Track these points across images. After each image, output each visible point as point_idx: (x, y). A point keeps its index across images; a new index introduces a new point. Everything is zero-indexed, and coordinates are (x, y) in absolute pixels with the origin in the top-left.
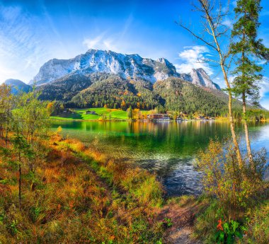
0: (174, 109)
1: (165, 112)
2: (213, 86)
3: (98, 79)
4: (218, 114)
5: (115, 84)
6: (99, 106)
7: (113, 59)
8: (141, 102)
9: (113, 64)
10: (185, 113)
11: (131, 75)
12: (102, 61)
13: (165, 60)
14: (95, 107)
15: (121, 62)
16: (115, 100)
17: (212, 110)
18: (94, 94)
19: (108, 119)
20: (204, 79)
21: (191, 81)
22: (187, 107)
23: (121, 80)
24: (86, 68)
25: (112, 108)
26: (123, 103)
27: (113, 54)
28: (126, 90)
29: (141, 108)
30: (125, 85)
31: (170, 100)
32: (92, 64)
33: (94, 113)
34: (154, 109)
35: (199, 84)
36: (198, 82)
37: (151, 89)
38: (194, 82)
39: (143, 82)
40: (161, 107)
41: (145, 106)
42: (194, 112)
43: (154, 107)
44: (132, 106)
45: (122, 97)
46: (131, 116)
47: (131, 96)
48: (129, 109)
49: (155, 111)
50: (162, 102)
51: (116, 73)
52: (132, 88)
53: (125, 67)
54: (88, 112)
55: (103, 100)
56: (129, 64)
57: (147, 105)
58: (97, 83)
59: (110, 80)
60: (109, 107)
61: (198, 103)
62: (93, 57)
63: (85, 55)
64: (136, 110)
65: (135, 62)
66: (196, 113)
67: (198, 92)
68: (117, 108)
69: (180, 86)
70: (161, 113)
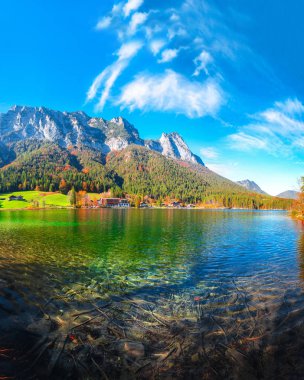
0: (136, 192)
1: (124, 196)
2: (193, 158)
3: (26, 150)
4: (199, 199)
5: (52, 157)
6: (28, 189)
7: (47, 118)
8: (89, 181)
9: (47, 127)
10: (152, 197)
11: (74, 142)
12: (31, 122)
13: (124, 120)
14: (22, 190)
15: (58, 124)
16: (51, 178)
17: (190, 193)
18: (21, 171)
19: (41, 206)
20: (179, 148)
21: (161, 150)
22: (154, 189)
23: (59, 150)
24: (9, 133)
25: (48, 190)
26: (62, 184)
27: (47, 111)
28: (67, 164)
29: (89, 190)
30: (65, 156)
31: (130, 179)
32: (16, 128)
33: (20, 199)
34: (107, 191)
35: (172, 156)
36: (171, 152)
37: (104, 162)
38: (164, 153)
39: (92, 152)
40: (118, 188)
41: (95, 187)
42: (164, 196)
43: (108, 188)
44: (76, 186)
45: (61, 175)
46: (74, 201)
47: (74, 173)
48: (71, 192)
49: (109, 194)
50: (119, 181)
51: (52, 140)
52: (75, 162)
53: (65, 131)
54: (12, 198)
55: (34, 180)
56: (70, 127)
57: (98, 186)
58: (24, 154)
59: (43, 150)
60: (42, 189)
61: (171, 183)
62: (19, 117)
63: (8, 115)
64: (80, 192)
65: (79, 124)
66: (167, 198)
67: (171, 166)
68: (54, 191)
69: (145, 158)
70: (118, 196)
